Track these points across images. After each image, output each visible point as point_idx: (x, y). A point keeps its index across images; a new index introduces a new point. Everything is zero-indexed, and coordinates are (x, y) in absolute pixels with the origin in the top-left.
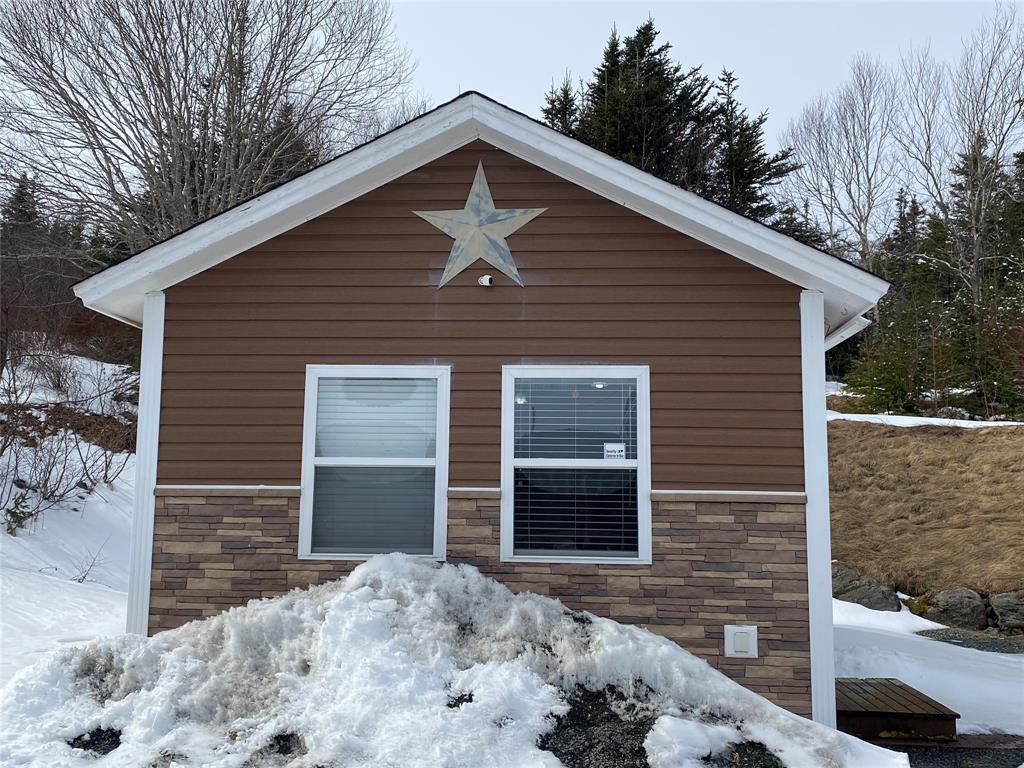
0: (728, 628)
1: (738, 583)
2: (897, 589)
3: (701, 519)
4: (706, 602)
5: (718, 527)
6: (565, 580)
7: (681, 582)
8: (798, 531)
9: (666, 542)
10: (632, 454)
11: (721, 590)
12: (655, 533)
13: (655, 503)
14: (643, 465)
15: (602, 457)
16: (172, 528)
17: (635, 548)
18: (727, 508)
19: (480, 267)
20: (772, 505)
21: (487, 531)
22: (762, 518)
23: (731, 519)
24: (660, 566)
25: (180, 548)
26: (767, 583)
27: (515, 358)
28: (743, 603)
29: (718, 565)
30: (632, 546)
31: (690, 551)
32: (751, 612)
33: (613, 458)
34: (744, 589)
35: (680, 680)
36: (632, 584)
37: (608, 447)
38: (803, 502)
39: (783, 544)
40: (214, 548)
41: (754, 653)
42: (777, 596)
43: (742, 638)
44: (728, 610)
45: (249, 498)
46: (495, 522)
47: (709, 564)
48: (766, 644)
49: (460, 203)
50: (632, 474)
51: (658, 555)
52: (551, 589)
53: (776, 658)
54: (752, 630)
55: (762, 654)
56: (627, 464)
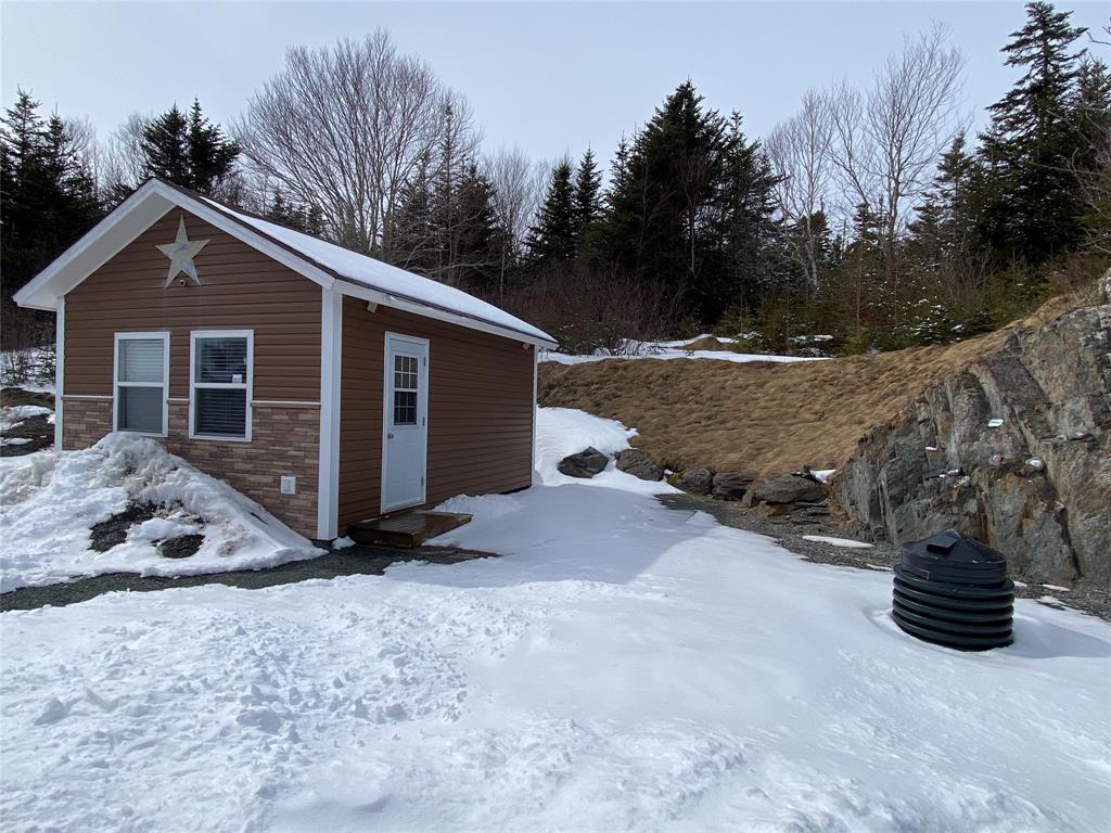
0: (283, 478)
1: (290, 453)
2: (667, 467)
3: (275, 417)
4: (275, 463)
5: (281, 422)
6: (215, 449)
7: (263, 451)
8: (316, 424)
9: (258, 430)
10: (244, 380)
11: (282, 456)
12: (254, 425)
13: (254, 408)
14: (249, 386)
15: (231, 382)
16: (69, 417)
17: (244, 433)
18: (285, 412)
19: (182, 275)
20: (305, 409)
21: (184, 421)
22: (302, 417)
23: (287, 417)
24: (254, 443)
25: (72, 427)
26: (302, 453)
27: (197, 326)
28: (289, 464)
29: (281, 443)
31: (269, 436)
32: (293, 470)
33: (236, 383)
34: (292, 457)
36: (242, 452)
37: (235, 376)
38: (319, 408)
39: (311, 432)
40: (83, 427)
41: (293, 491)
42: (307, 461)
43: (288, 483)
44: (285, 468)
45: (96, 402)
46: (186, 417)
47: (277, 442)
48: (299, 487)
49: (173, 240)
50: (243, 391)
51: (255, 437)
53: (304, 495)
54: (292, 479)
55: (298, 493)
56: (242, 386)
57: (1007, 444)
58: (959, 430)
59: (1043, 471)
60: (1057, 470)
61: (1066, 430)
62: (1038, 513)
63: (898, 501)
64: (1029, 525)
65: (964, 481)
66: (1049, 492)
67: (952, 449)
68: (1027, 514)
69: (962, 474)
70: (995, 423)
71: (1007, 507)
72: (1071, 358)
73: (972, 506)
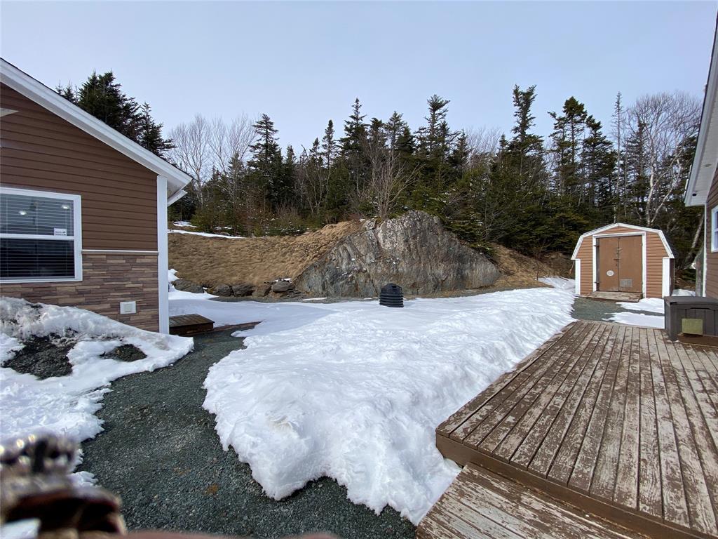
0: (122, 304)
1: (127, 286)
2: (203, 286)
3: (108, 261)
4: (111, 294)
5: (118, 265)
6: (31, 290)
7: (99, 287)
8: (154, 265)
9: (89, 271)
10: (71, 233)
11: (118, 289)
12: (85, 268)
13: (84, 255)
14: (77, 239)
15: (53, 234)
17: (73, 275)
18: (122, 257)
20: (143, 256)
22: (138, 261)
23: (124, 261)
24: (87, 281)
26: (141, 285)
28: (129, 293)
29: (118, 280)
30: (72, 274)
31: (103, 275)
32: (133, 296)
33: (60, 235)
34: (130, 288)
35: (92, 326)
36: (72, 290)
37: (56, 230)
38: (157, 255)
39: (148, 270)
41: (134, 311)
42: (145, 290)
43: (128, 307)
44: (122, 296)
47: (112, 280)
48: (139, 307)
50: (71, 243)
51: (85, 276)
52: (22, 295)
53: (143, 312)
54: (134, 303)
55: (138, 311)
56: (70, 238)
57: (357, 265)
58: (345, 262)
59: (366, 271)
60: (370, 271)
61: (368, 261)
62: (368, 281)
63: (332, 283)
64: (367, 284)
65: (350, 276)
66: (369, 276)
67: (344, 267)
68: (366, 282)
69: (349, 274)
70: (353, 260)
71: (362, 281)
72: (365, 243)
73: (354, 282)
